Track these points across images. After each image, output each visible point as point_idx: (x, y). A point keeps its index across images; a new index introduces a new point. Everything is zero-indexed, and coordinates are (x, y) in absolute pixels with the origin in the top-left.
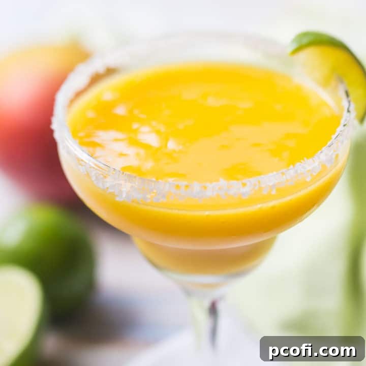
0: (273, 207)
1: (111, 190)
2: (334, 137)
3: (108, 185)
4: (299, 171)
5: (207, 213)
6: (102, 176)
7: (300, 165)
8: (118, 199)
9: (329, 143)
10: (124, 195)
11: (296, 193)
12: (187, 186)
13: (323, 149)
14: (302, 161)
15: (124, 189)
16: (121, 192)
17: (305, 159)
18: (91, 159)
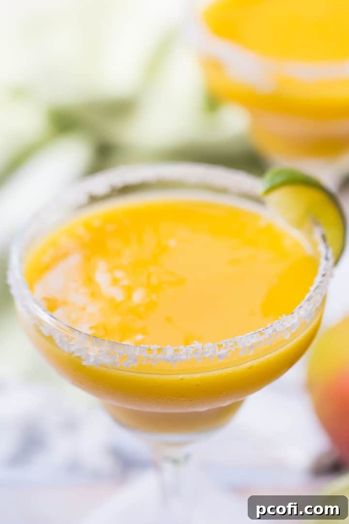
0: (250, 368)
1: (76, 354)
2: (312, 288)
3: (73, 349)
4: (278, 330)
5: (181, 376)
6: (66, 339)
7: (279, 322)
8: (84, 363)
9: (308, 296)
10: (92, 360)
11: (275, 351)
12: (160, 350)
13: (302, 303)
14: (280, 317)
15: (91, 354)
16: (88, 356)
17: (284, 316)
18: (52, 319)
